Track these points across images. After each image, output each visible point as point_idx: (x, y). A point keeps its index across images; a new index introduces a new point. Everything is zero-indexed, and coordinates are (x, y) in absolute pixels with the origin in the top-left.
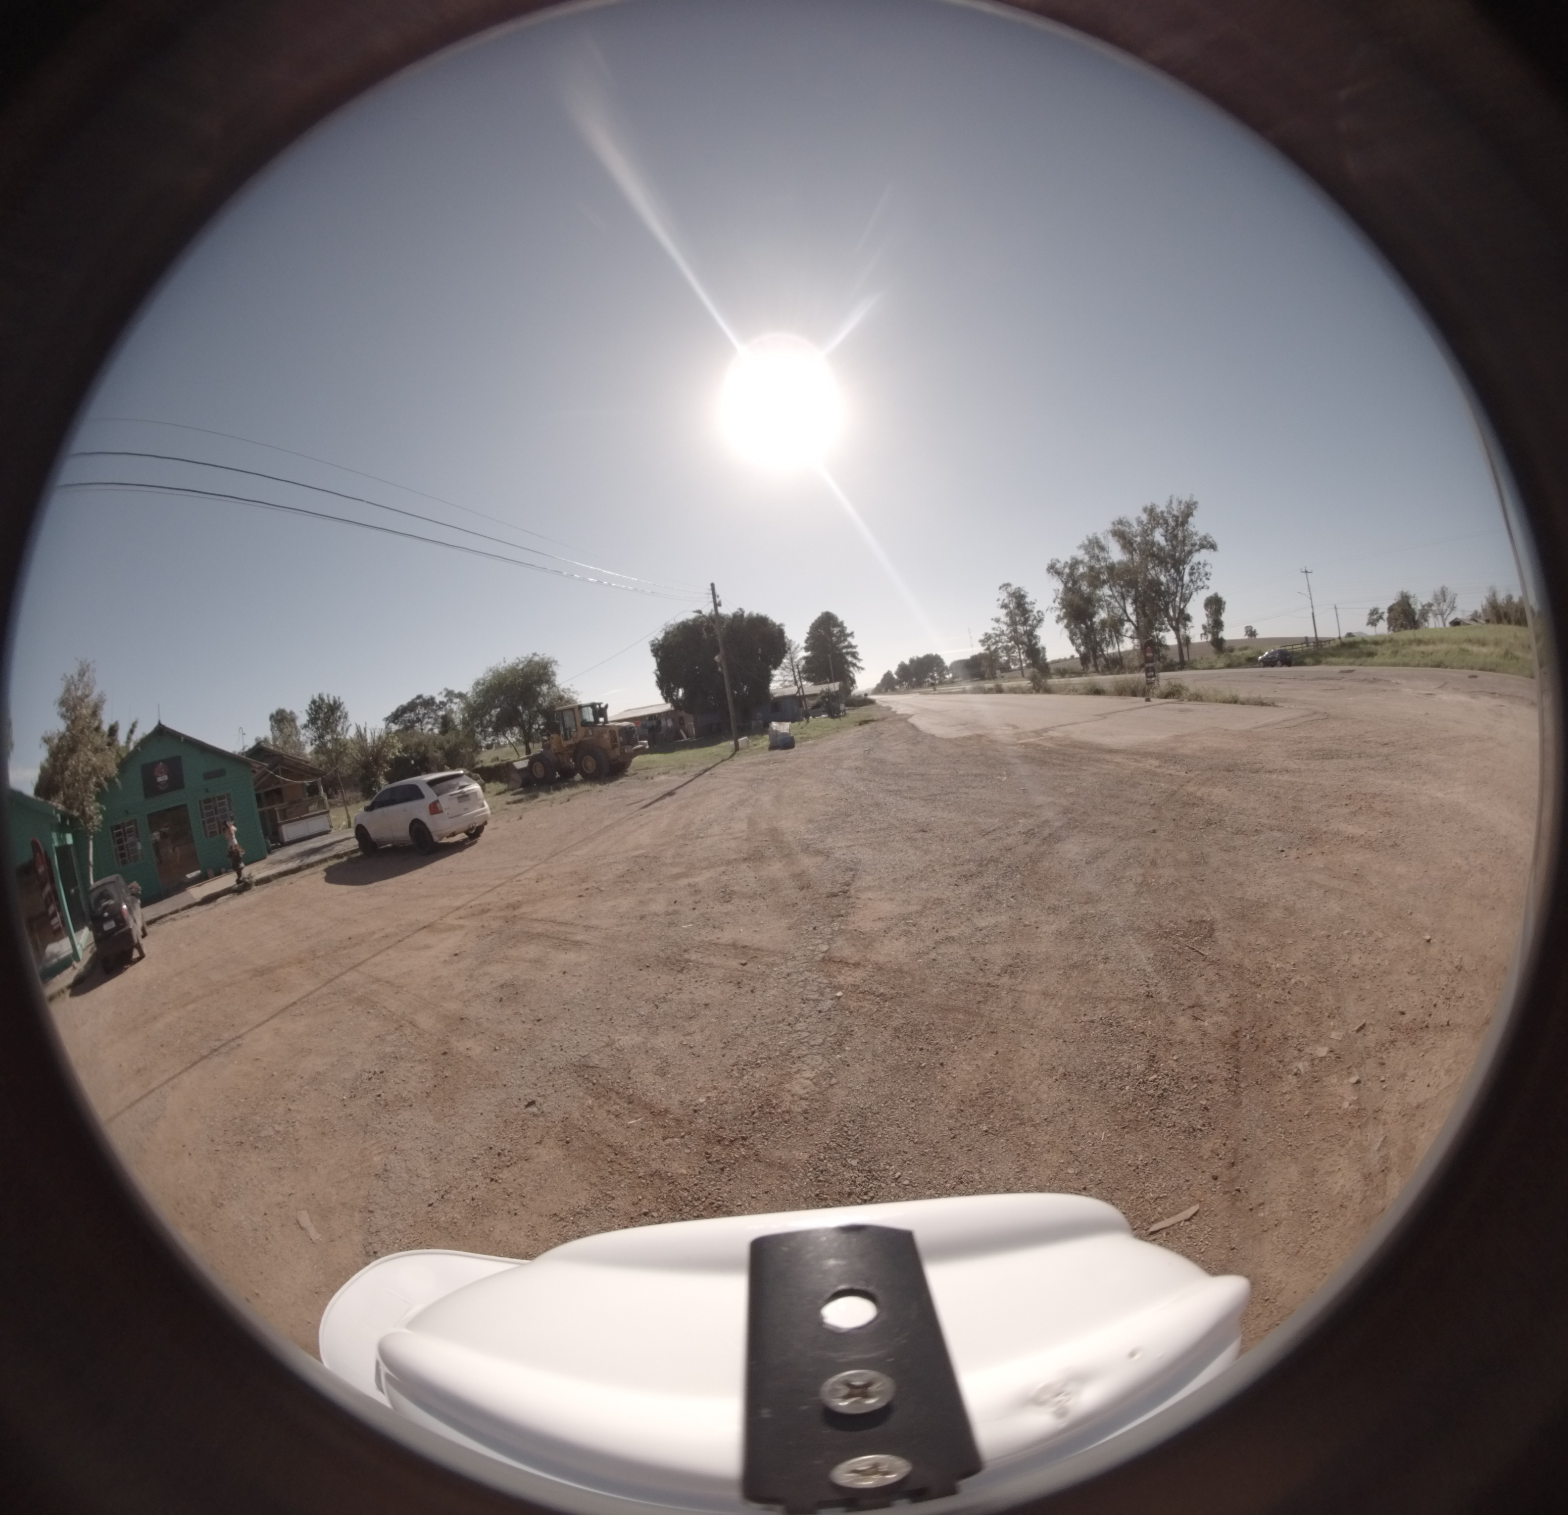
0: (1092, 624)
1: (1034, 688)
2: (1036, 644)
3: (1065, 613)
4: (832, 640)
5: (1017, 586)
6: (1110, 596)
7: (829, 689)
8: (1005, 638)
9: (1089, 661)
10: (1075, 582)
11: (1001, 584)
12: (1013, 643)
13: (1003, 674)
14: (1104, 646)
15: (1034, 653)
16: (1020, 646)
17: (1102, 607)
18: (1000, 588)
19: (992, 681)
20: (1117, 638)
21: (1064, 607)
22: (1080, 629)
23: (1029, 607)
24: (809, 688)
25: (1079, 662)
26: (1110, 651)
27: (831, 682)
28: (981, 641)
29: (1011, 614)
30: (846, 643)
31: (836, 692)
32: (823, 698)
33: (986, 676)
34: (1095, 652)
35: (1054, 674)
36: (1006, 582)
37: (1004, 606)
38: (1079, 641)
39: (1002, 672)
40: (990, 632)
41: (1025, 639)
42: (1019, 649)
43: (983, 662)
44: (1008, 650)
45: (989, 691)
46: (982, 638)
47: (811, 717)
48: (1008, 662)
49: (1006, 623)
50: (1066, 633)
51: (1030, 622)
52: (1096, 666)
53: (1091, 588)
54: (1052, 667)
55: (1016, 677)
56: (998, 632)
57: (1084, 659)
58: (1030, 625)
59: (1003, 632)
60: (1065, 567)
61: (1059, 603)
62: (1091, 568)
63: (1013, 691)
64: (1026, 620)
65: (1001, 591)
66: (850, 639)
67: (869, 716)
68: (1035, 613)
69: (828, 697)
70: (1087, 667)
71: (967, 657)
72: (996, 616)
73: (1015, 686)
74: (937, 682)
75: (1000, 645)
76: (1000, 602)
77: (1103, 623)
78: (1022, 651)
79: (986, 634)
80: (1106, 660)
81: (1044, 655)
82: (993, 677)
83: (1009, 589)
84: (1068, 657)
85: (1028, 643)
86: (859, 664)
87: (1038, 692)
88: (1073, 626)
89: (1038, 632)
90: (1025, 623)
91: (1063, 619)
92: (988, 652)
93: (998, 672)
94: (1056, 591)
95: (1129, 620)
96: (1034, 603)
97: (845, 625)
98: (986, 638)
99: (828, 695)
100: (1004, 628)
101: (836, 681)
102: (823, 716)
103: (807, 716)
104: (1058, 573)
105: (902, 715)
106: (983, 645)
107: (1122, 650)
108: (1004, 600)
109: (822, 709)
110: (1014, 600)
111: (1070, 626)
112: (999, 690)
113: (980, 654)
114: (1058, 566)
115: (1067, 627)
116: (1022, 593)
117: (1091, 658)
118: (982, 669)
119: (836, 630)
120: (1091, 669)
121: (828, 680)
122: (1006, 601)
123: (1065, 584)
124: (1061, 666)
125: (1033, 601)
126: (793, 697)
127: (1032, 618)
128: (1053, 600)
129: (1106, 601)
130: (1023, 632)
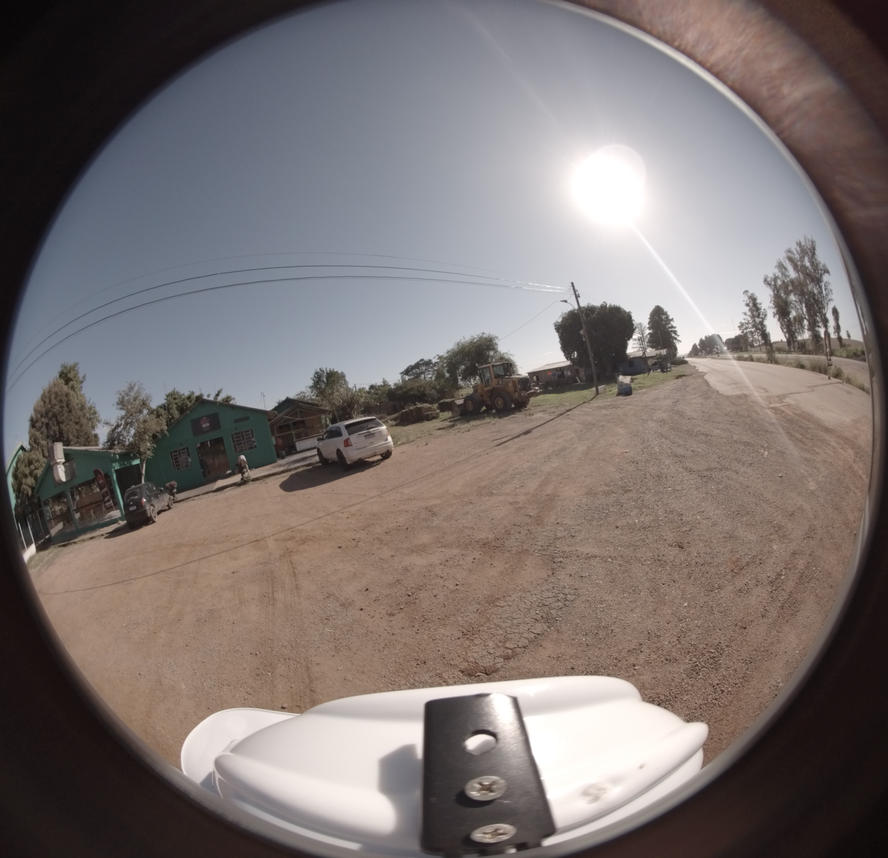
0: (790, 319)
1: (769, 359)
2: (765, 330)
3: (777, 311)
4: (662, 323)
5: (752, 292)
6: (795, 301)
7: (660, 353)
8: (750, 325)
9: (791, 345)
10: (778, 291)
11: (743, 291)
12: (754, 329)
13: (751, 349)
14: (796, 334)
15: (765, 336)
16: (758, 331)
17: (792, 308)
18: (744, 293)
19: (747, 353)
20: (802, 330)
21: (776, 307)
22: (784, 321)
23: (759, 306)
24: (650, 352)
25: (786, 344)
26: (799, 338)
27: (661, 349)
28: (739, 327)
29: (750, 310)
30: (670, 325)
31: (665, 355)
32: (658, 359)
33: (743, 350)
34: (793, 339)
35: (776, 351)
36: (746, 289)
37: (747, 305)
38: (785, 330)
39: (751, 348)
40: (743, 321)
41: (760, 326)
42: (758, 333)
43: (741, 340)
44: (752, 333)
45: (746, 360)
46: (739, 325)
47: (652, 371)
48: (753, 341)
49: (749, 316)
50: (779, 324)
51: (761, 316)
52: (794, 347)
53: (786, 295)
54: (774, 346)
55: (758, 351)
56: (746, 321)
57: (789, 342)
58: (762, 318)
59: (749, 321)
60: (771, 281)
61: (774, 304)
62: (784, 282)
63: (759, 360)
64: (759, 314)
65: (744, 295)
66: (672, 322)
67: (683, 372)
68: (762, 310)
69: (660, 359)
70: (790, 347)
71: (733, 337)
72: (744, 311)
73: (759, 357)
74: (719, 351)
75: (749, 330)
76: (745, 302)
77: (795, 318)
78: (759, 334)
79: (741, 323)
80: (798, 344)
81: (770, 339)
82: (746, 351)
83: (748, 294)
84: (780, 340)
85: (761, 329)
86: (678, 338)
87: (771, 363)
88: (781, 320)
89: (766, 323)
90: (758, 316)
91: (776, 314)
92: (743, 334)
93: (749, 347)
94: (770, 295)
95: (805, 318)
96: (761, 304)
97: (668, 314)
98: (741, 325)
99: (660, 357)
100: (749, 319)
101: (664, 348)
102: (659, 370)
103: (649, 370)
104: (769, 284)
105: (701, 372)
106: (740, 330)
107: (805, 338)
108: (747, 301)
109: (657, 366)
110: (752, 301)
111: (780, 319)
112: (752, 359)
113: (739, 335)
114: (769, 279)
115: (779, 320)
116: (755, 297)
117: (792, 342)
118: (741, 345)
119: (664, 317)
120: (792, 350)
121: (660, 347)
122: (748, 302)
123: (774, 291)
124: (779, 346)
125: (761, 303)
126: (640, 358)
127: (761, 313)
128: (769, 302)
129: (793, 304)
130: (758, 322)
